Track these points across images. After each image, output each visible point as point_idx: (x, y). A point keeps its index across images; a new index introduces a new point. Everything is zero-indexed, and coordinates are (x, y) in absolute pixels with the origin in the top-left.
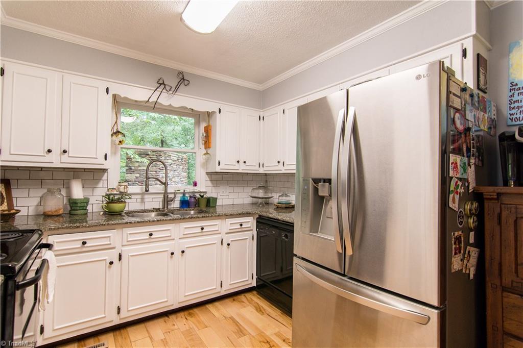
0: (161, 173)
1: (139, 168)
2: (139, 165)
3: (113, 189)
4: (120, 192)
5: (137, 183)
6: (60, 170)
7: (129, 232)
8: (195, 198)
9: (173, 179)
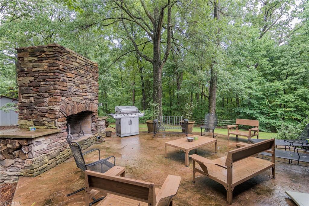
0: (61, 75)
1: (34, 70)
2: (33, 66)
5: (32, 88)
9: (81, 86)
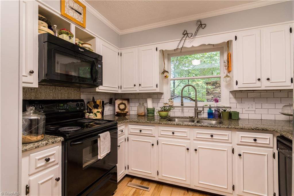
1: (214, 92)
3: (166, 103)
4: (169, 105)
6: (144, 94)
7: (161, 129)
8: (218, 111)
